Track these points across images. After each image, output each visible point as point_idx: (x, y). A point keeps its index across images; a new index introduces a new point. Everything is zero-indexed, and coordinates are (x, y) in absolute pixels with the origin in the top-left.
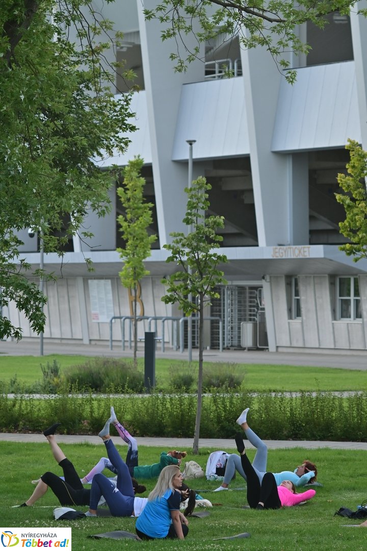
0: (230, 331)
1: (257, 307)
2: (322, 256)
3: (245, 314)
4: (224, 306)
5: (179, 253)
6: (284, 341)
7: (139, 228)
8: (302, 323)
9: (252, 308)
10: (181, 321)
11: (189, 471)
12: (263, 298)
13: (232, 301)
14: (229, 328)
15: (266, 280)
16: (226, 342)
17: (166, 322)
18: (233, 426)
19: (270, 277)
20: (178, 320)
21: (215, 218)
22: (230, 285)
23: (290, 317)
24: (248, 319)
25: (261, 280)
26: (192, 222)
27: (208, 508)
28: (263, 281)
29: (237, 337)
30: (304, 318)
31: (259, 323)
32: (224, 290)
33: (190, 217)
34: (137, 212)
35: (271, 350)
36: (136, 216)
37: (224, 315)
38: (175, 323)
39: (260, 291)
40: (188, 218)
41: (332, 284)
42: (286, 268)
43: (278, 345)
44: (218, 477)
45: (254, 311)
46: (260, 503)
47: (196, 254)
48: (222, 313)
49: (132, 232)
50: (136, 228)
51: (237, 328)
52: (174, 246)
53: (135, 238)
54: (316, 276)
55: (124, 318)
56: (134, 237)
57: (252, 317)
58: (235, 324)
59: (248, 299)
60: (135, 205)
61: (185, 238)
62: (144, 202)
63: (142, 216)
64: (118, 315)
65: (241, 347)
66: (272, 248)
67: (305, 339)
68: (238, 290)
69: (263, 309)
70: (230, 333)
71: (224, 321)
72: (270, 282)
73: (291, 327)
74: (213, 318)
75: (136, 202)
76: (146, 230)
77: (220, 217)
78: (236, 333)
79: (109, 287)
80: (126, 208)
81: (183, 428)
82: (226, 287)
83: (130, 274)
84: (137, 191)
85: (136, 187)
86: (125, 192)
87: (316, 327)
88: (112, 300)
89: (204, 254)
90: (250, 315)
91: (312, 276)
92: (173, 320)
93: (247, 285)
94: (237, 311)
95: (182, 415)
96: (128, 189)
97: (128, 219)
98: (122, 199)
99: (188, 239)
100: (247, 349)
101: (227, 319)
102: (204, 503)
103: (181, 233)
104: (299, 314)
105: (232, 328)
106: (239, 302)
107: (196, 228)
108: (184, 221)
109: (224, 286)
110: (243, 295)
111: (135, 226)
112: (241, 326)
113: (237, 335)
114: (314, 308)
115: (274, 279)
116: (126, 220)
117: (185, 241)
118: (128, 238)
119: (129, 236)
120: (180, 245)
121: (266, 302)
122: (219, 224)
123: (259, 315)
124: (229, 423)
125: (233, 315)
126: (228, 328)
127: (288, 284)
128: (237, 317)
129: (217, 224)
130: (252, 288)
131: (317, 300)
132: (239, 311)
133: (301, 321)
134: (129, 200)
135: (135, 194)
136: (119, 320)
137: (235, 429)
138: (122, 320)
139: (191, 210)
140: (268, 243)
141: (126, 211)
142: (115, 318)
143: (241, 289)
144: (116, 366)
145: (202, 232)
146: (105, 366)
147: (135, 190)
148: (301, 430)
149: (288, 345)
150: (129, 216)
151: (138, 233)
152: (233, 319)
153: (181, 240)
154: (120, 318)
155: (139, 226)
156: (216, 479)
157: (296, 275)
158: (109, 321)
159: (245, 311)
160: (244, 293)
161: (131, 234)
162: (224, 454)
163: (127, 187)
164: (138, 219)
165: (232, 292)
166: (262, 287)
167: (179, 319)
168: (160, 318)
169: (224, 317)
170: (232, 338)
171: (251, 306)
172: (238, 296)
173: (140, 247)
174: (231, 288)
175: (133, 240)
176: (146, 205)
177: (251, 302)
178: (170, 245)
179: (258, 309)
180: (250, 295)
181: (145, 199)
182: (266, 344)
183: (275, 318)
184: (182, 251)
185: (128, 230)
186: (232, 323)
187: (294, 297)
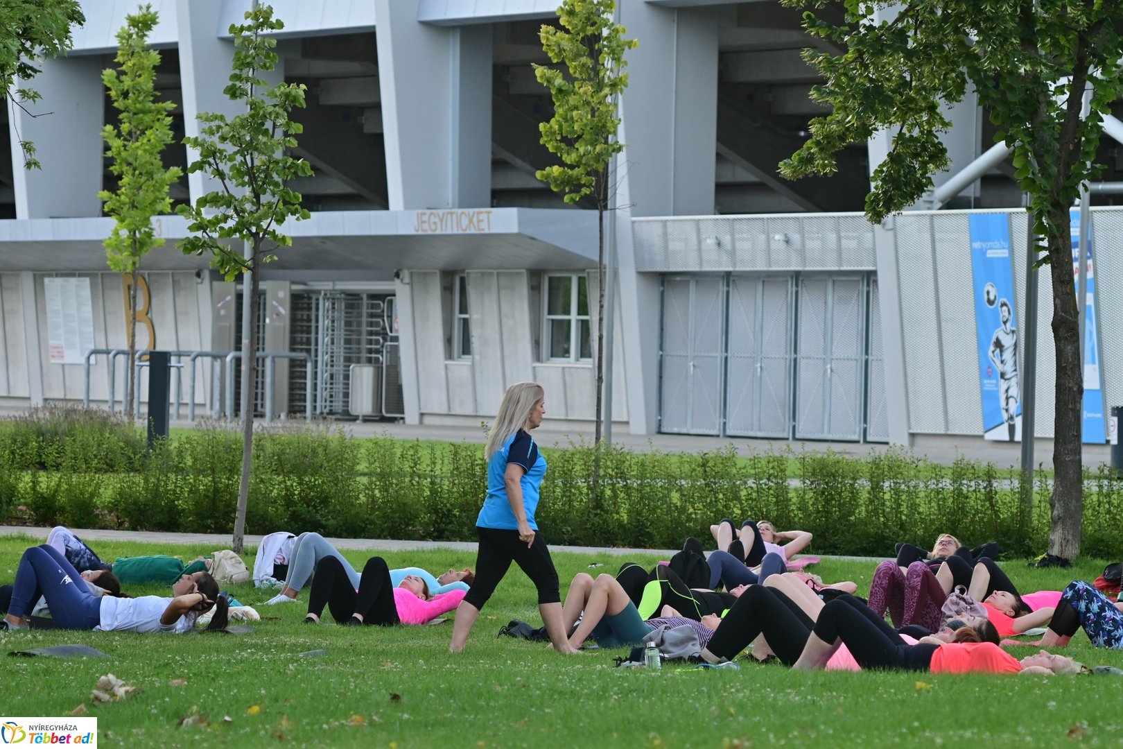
0: (329, 381)
1: (385, 336)
2: (514, 229)
3: (359, 349)
4: (317, 333)
5: (214, 154)
6: (436, 401)
7: (145, 151)
8: (473, 367)
9: (374, 337)
10: (228, 359)
11: (220, 569)
12: (396, 318)
13: (333, 321)
14: (326, 375)
15: (402, 280)
16: (318, 404)
17: (199, 360)
18: (317, 512)
19: (411, 274)
20: (222, 357)
21: (289, 86)
22: (330, 290)
23: (449, 355)
24: (363, 360)
25: (393, 280)
26: (242, 95)
27: (252, 622)
28: (397, 281)
29: (341, 395)
30: (477, 358)
31: (387, 366)
32: (318, 299)
33: (238, 84)
34: (142, 119)
35: (408, 421)
36: (141, 128)
37: (316, 350)
38: (218, 364)
39: (391, 302)
40: (235, 85)
41: (535, 288)
42: (443, 257)
43: (423, 411)
44: (278, 582)
45: (377, 342)
46: (356, 615)
47: (248, 158)
48: (313, 347)
49: (131, 160)
50: (140, 152)
51: (341, 377)
52: (204, 140)
53: (137, 172)
54: (502, 272)
55: (113, 353)
56: (135, 169)
57: (373, 355)
58: (339, 369)
59: (364, 319)
60: (138, 106)
61: (227, 125)
62: (156, 100)
63: (152, 128)
64: (103, 347)
65: (350, 415)
66: (414, 213)
67: (479, 399)
68: (345, 299)
69: (396, 339)
70: (328, 386)
71: (316, 361)
72: (411, 284)
73: (450, 374)
74: (294, 355)
75: (140, 99)
76: (159, 157)
77: (298, 86)
78: (339, 386)
79: (86, 293)
80: (120, 112)
81: (217, 515)
82: (323, 293)
83: (125, 244)
84: (142, 78)
85: (142, 68)
86: (118, 78)
87: (500, 375)
88: (91, 319)
89: (264, 158)
90: (370, 351)
91: (495, 271)
92: (215, 357)
93: (365, 291)
94: (342, 341)
95: (216, 490)
96: (124, 73)
97: (124, 133)
98: (113, 93)
99: (232, 127)
100: (361, 418)
101: (323, 358)
102: (245, 614)
103: (219, 114)
104: (466, 349)
105: (332, 377)
106: (348, 324)
107: (249, 106)
108: (225, 92)
109: (319, 292)
110: (355, 311)
111: (137, 148)
112: (351, 373)
113: (341, 390)
114: (498, 336)
115: (419, 278)
116: (119, 135)
117: (226, 129)
118: (123, 172)
119: (125, 168)
120: (215, 139)
121: (403, 324)
122: (295, 99)
123: (387, 352)
124: (308, 506)
125: (335, 350)
126: (323, 376)
127: (447, 289)
128: (342, 354)
129: (290, 98)
130: (374, 296)
131: (504, 320)
132: (348, 341)
133: (470, 363)
134: (125, 95)
135: (139, 84)
136: (104, 356)
137: (318, 517)
138: (111, 356)
139: (241, 70)
140: (408, 205)
141: (121, 117)
142: (95, 352)
143: (352, 299)
144: (91, 418)
145: (261, 113)
146: (69, 419)
147: (140, 76)
148: (451, 522)
149: (444, 410)
150: (125, 127)
151: (143, 161)
152: (335, 359)
153: (219, 127)
154: (107, 352)
155: (145, 149)
156: (273, 585)
157: (463, 271)
158: (83, 360)
159: (359, 342)
160: (359, 306)
161: (129, 164)
162: (290, 537)
163: (124, 68)
164: (143, 133)
165: (333, 304)
166: (394, 295)
167: (226, 356)
168: (187, 354)
169: (316, 356)
170: (331, 396)
171: (371, 333)
172: (346, 313)
173: (147, 191)
174: (332, 297)
175: (133, 175)
176: (160, 105)
177: (371, 324)
178: (197, 138)
179: (385, 340)
180: (370, 311)
181: (159, 94)
182: (401, 409)
183: (419, 358)
184: (221, 152)
185: (124, 154)
186: (332, 366)
187: (458, 316)
